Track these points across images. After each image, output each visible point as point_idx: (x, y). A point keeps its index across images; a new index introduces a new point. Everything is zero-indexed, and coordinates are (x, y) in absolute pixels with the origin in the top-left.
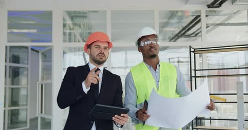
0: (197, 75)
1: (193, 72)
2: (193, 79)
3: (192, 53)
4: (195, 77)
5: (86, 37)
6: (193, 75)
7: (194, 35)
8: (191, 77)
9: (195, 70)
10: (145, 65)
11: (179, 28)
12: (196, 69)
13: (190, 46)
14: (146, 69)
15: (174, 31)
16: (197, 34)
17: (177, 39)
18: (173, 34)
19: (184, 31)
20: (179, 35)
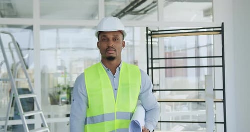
0: (154, 67)
5: (4, 10)
7: (143, 12)
8: (148, 69)
9: (152, 59)
10: (102, 66)
11: (126, 2)
12: (154, 58)
13: (147, 28)
14: (104, 74)
15: (119, 7)
16: (148, 11)
17: (122, 16)
18: (117, 10)
19: (132, 7)
20: (126, 12)
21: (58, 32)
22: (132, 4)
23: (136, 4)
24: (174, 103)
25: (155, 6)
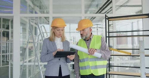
0: (110, 36)
1: (107, 34)
2: (108, 38)
3: (107, 20)
4: (109, 37)
6: (107, 36)
8: (106, 37)
9: (109, 32)
12: (110, 32)
21: (70, 25)
22: (101, 9)
23: (102, 9)
24: (121, 56)
25: (111, 10)
